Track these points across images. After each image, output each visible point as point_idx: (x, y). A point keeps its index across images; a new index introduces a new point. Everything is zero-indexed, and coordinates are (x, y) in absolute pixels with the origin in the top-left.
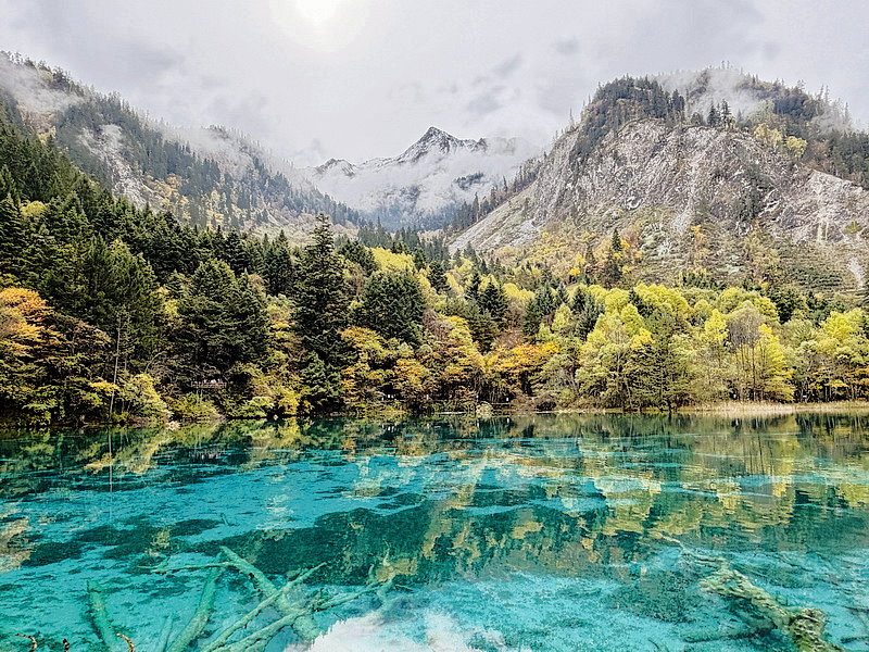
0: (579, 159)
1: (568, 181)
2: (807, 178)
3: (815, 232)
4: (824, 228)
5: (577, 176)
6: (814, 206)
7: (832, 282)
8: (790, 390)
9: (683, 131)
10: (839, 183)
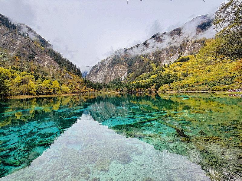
2: (44, 55)
3: (45, 65)
4: (46, 65)
6: (45, 61)
7: (47, 75)
8: (35, 93)
10: (50, 58)
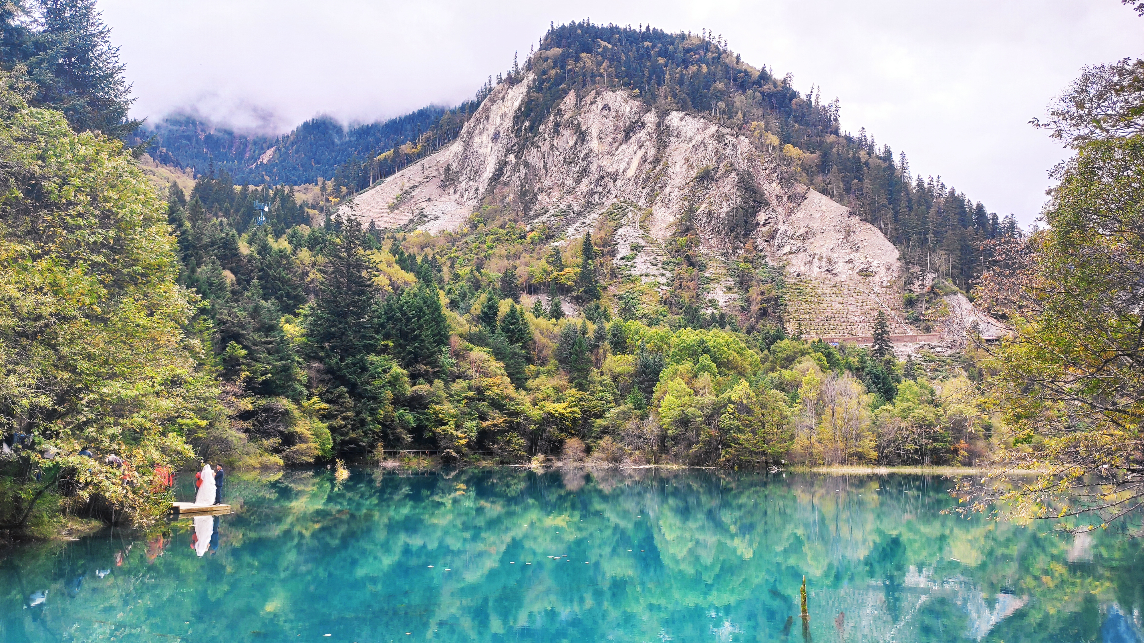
1: (508, 151)
2: (803, 197)
3: (811, 264)
4: (820, 260)
5: (522, 147)
6: (810, 232)
9: (665, 112)
10: (836, 209)
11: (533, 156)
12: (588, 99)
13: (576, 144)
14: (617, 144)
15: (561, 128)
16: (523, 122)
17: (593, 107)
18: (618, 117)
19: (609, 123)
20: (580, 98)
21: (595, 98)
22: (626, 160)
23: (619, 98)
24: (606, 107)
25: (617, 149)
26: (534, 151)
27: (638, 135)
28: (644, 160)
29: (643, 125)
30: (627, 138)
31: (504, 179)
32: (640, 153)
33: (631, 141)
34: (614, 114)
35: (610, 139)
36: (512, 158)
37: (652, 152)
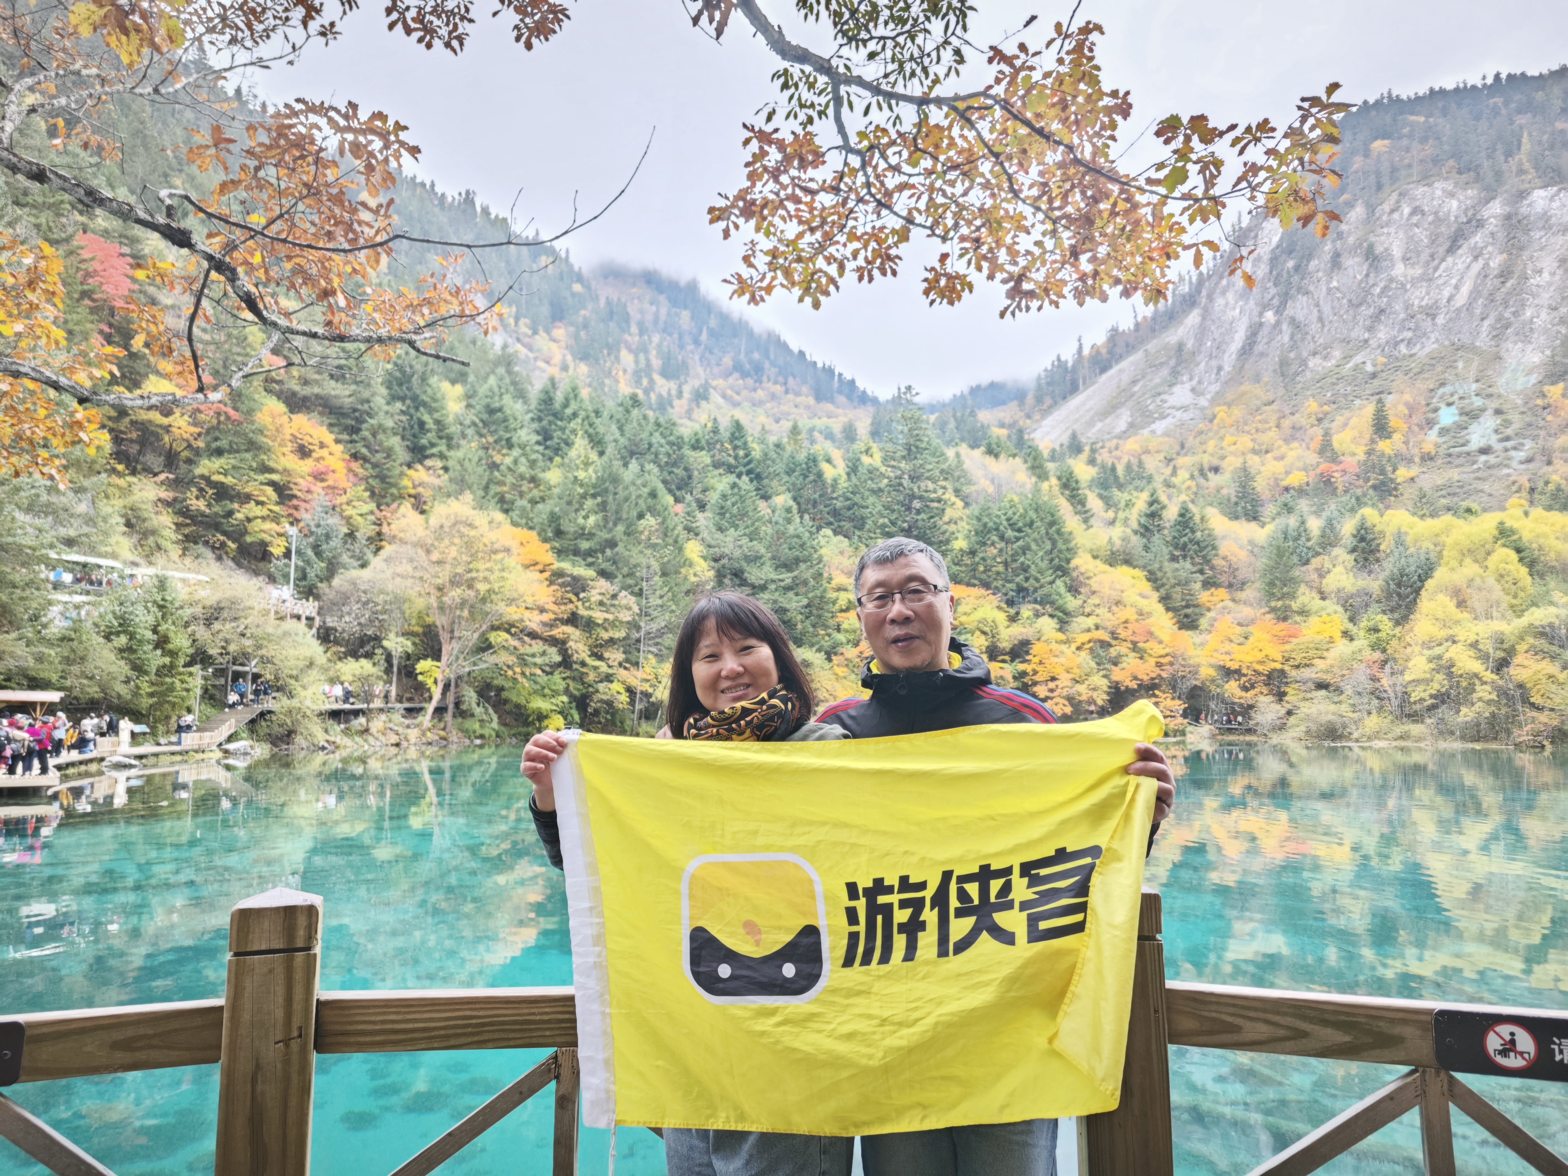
0: (1291, 264)
1: (1265, 307)
5: (1285, 298)
9: (1522, 195)
11: (1299, 307)
12: (1386, 207)
13: (1367, 275)
14: (1436, 262)
15: (1342, 259)
16: (1285, 262)
17: (1396, 216)
18: (1439, 220)
19: (1422, 235)
20: (1371, 209)
21: (1398, 202)
22: (1454, 281)
23: (1439, 193)
24: (1415, 211)
25: (1436, 269)
26: (1302, 300)
27: (1472, 241)
28: (1484, 275)
29: (1481, 224)
30: (1452, 249)
31: (1259, 348)
32: (1477, 267)
33: (1460, 252)
34: (1431, 218)
35: (1425, 256)
36: (1270, 316)
37: (1497, 261)
